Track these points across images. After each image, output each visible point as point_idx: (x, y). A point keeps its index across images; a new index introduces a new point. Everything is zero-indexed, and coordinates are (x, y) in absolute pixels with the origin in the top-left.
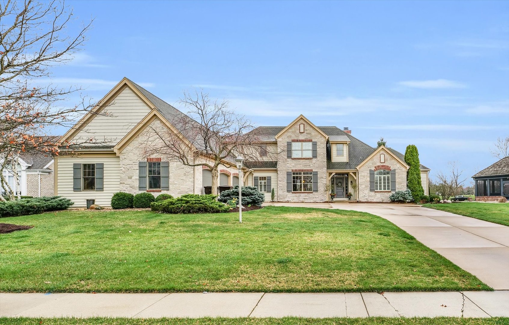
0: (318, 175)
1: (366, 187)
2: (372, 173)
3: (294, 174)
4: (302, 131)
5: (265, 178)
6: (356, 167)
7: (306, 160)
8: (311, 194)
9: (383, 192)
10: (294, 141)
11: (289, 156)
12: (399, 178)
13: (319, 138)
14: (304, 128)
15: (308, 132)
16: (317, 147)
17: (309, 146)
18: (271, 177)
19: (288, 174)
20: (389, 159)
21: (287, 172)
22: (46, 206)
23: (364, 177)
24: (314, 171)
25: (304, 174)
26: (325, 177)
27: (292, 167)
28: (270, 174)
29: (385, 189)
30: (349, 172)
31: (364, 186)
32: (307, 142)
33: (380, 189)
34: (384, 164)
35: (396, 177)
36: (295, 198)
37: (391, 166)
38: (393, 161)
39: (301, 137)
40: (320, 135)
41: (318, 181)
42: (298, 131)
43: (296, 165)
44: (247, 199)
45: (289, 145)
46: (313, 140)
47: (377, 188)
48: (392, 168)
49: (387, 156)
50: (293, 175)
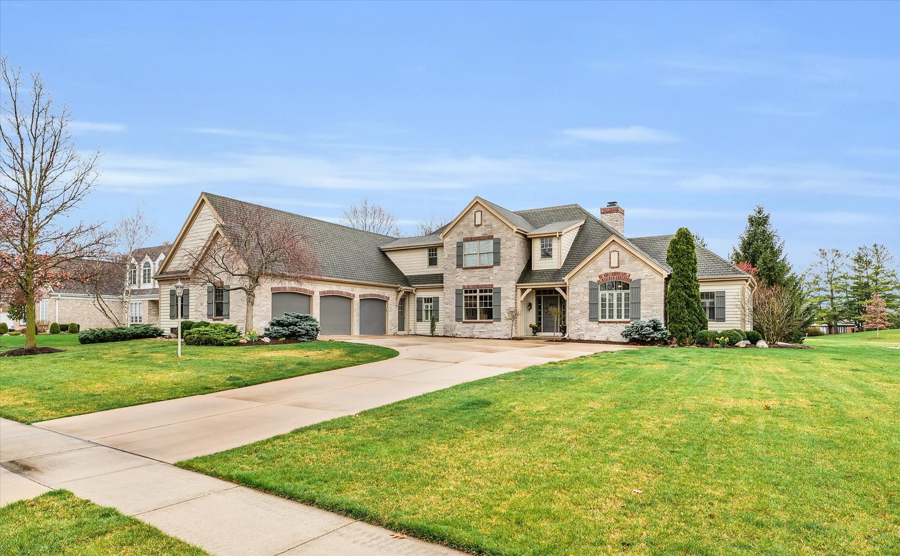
0: (502, 294)
1: (583, 312)
2: (593, 289)
3: (466, 292)
4: (478, 222)
5: (431, 299)
6: (563, 278)
7: (483, 270)
8: (490, 325)
9: (616, 322)
10: (466, 240)
11: (459, 265)
12: (648, 296)
13: (503, 232)
14: (481, 218)
15: (486, 223)
16: (501, 247)
17: (489, 245)
18: (438, 297)
19: (458, 293)
20: (627, 260)
21: (456, 290)
22: (131, 333)
23: (578, 294)
24: (496, 287)
25: (481, 291)
26: (512, 297)
27: (463, 281)
28: (437, 294)
29: (619, 316)
30: (555, 288)
31: (578, 312)
32: (486, 239)
33: (611, 317)
34: (617, 270)
35: (641, 294)
36: (467, 331)
37: (632, 273)
38: (637, 262)
39: (478, 233)
40: (505, 227)
41: (502, 304)
42: (472, 224)
43: (469, 278)
44: (281, 331)
45: (460, 246)
46: (495, 236)
47: (605, 316)
48: (633, 277)
49: (623, 254)
50: (464, 295)
